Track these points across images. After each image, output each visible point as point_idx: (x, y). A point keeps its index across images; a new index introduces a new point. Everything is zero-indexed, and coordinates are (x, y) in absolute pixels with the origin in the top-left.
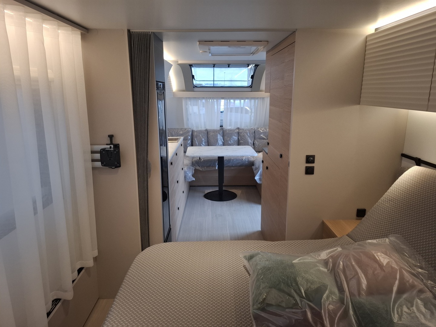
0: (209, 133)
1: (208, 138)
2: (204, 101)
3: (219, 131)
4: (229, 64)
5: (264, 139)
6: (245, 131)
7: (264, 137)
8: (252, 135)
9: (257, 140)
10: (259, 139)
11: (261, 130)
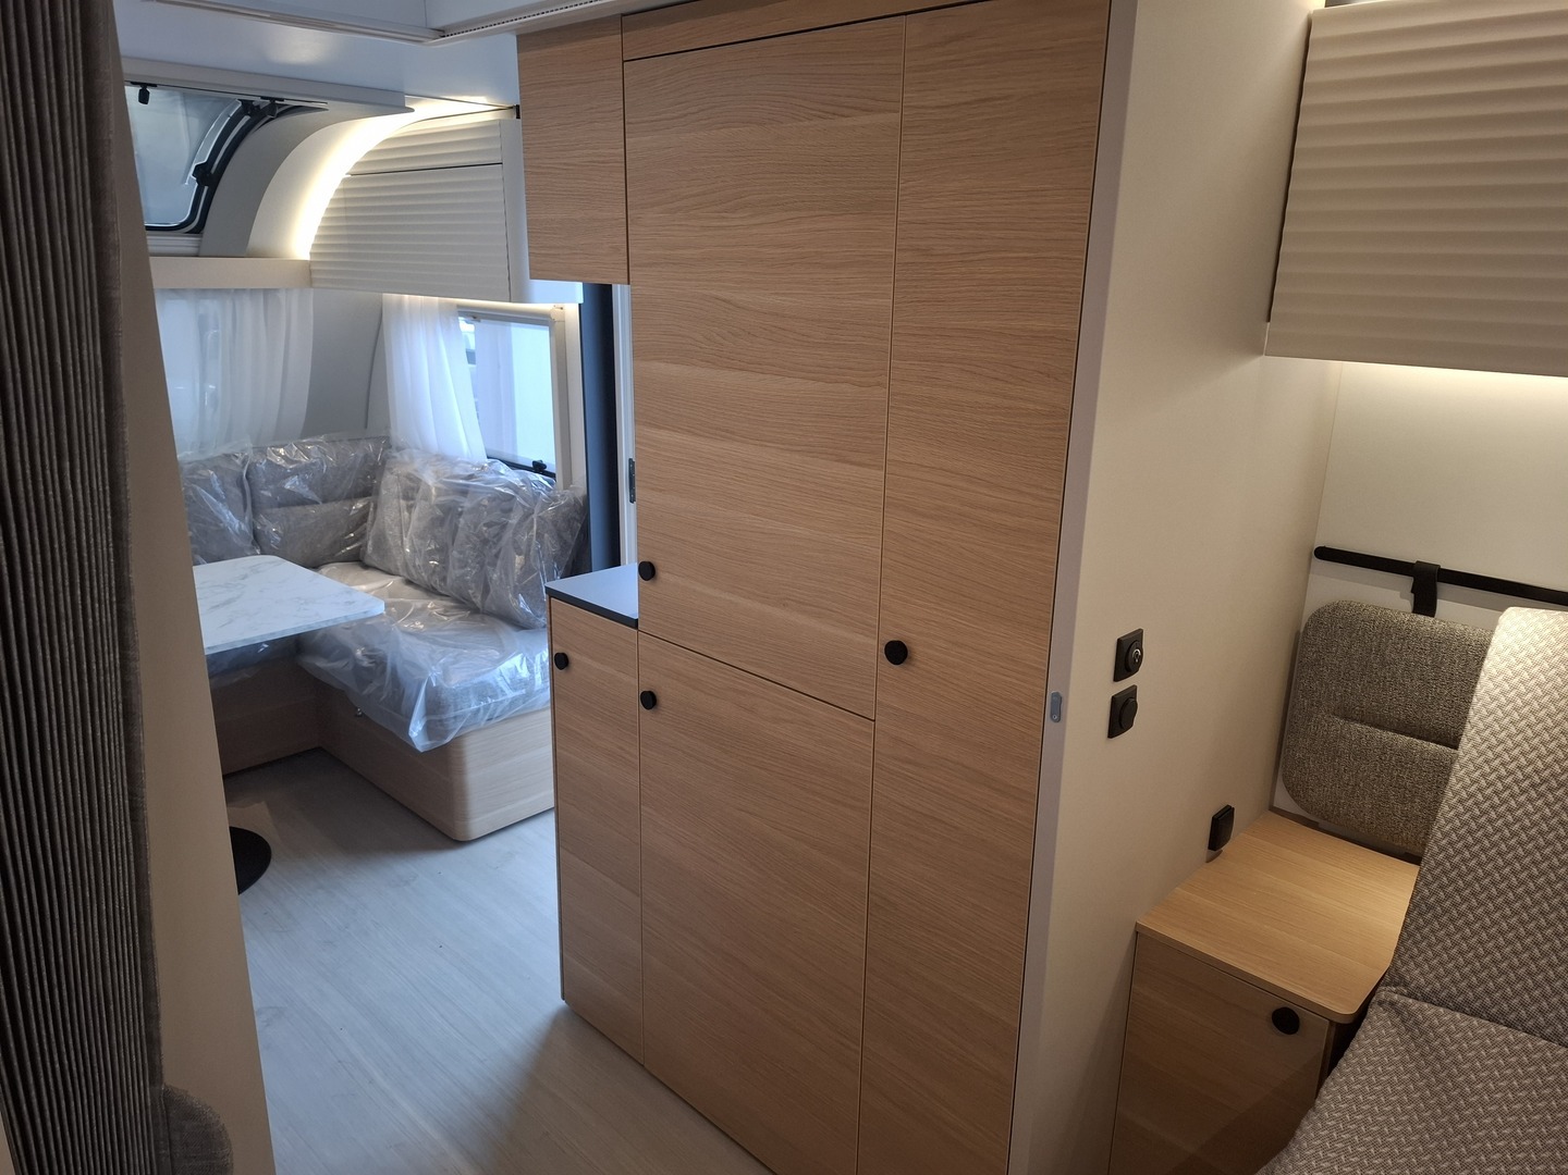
6: (193, 471)
7: (305, 491)
8: (237, 491)
9: (269, 511)
10: (280, 505)
11: (283, 457)
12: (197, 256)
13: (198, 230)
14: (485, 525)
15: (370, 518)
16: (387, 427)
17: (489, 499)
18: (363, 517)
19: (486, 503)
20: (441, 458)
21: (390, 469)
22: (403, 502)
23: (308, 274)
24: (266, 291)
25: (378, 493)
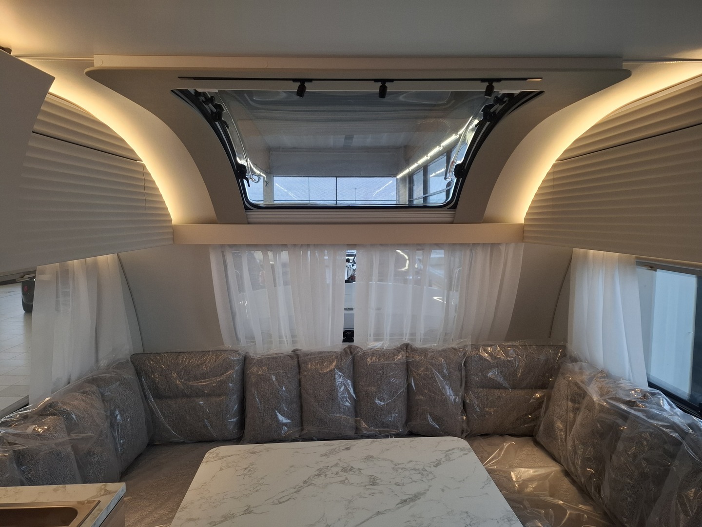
0: (302, 366)
1: (300, 385)
2: (285, 255)
3: (339, 357)
4: (384, 81)
5: (499, 386)
6: (432, 358)
7: (501, 379)
8: (457, 374)
9: (476, 390)
10: (483, 387)
11: (490, 354)
12: (452, 223)
13: (454, 207)
14: (645, 459)
15: (544, 406)
16: (566, 340)
17: (651, 434)
18: (539, 403)
19: (647, 436)
20: (605, 375)
21: (563, 374)
22: (570, 404)
23: (522, 233)
24: (493, 245)
25: (552, 388)
